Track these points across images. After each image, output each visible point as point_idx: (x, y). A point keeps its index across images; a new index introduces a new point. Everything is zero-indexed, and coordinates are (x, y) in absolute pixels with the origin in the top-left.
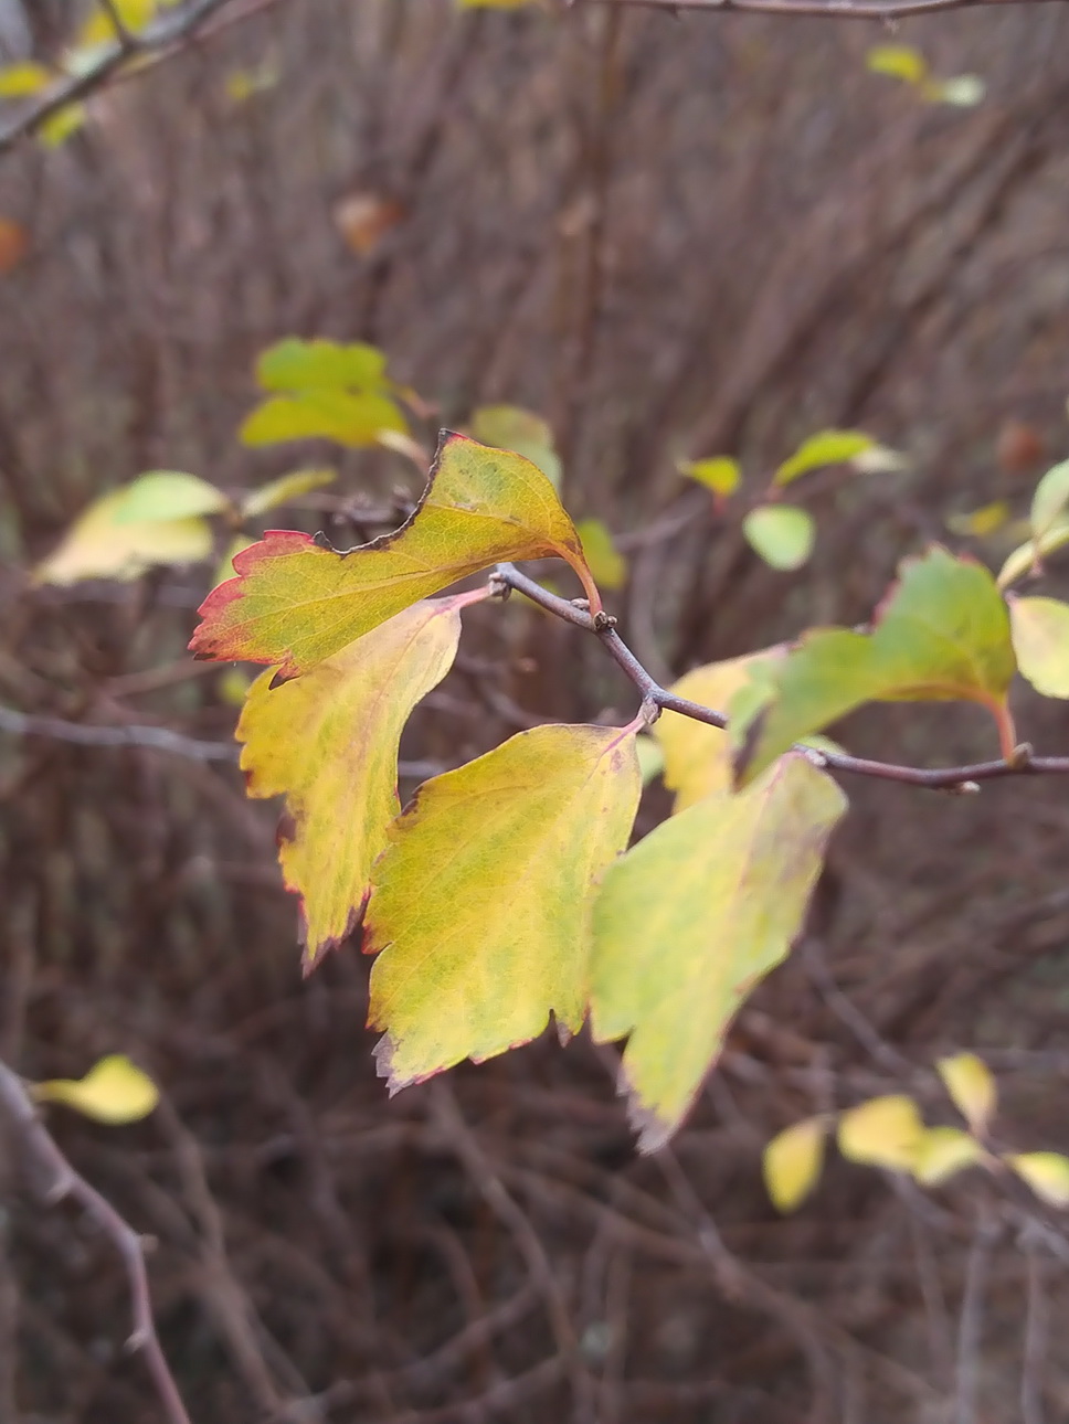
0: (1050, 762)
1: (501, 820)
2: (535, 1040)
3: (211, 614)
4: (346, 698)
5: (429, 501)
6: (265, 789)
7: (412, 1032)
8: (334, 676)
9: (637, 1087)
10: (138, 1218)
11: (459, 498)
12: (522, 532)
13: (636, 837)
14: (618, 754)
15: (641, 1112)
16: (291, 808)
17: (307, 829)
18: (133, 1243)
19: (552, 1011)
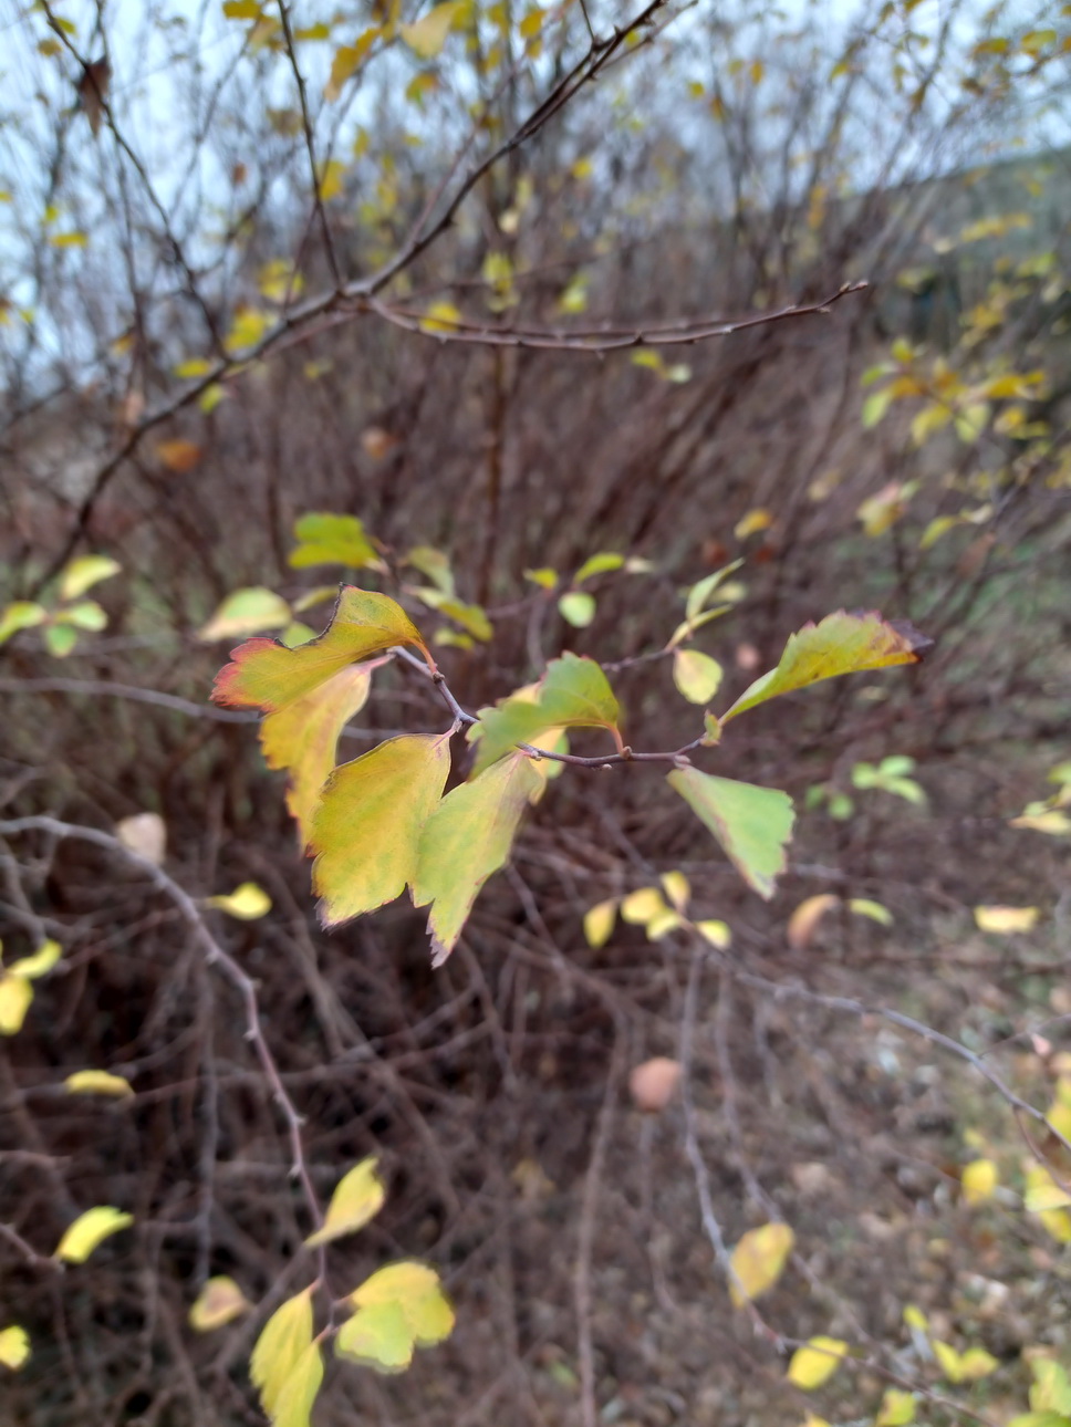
0: (641, 755)
1: (382, 787)
2: (396, 900)
3: (220, 682)
4: (316, 718)
5: (336, 620)
6: (278, 765)
7: (339, 898)
8: (308, 706)
9: (435, 930)
10: (252, 972)
11: (353, 618)
12: (389, 633)
13: (445, 792)
14: (439, 749)
15: (437, 943)
16: (291, 774)
17: (300, 785)
18: (248, 985)
19: (406, 884)
